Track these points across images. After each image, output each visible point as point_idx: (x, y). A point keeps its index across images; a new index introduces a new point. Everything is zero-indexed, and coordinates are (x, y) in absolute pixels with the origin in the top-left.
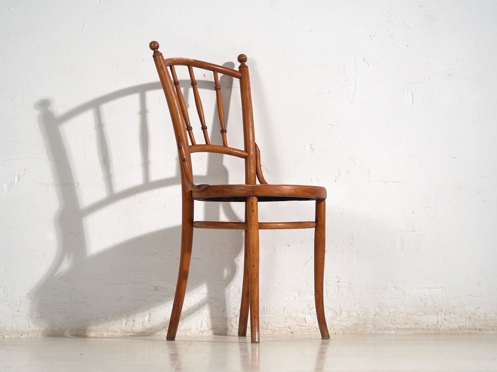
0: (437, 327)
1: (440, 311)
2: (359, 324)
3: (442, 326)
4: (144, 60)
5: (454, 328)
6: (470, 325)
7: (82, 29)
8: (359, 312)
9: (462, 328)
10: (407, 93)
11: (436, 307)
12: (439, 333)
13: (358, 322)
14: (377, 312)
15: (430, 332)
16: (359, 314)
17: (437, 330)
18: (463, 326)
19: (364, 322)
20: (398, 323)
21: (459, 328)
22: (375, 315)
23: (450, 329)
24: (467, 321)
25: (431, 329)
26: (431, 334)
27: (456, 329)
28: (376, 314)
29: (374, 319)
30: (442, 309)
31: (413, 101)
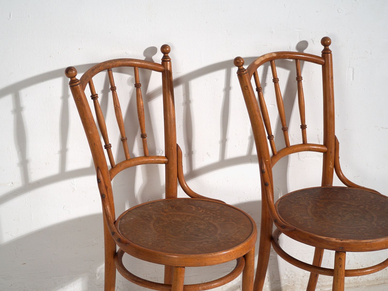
0: (357, 280)
1: (361, 266)
2: (289, 286)
3: (361, 279)
4: (79, 49)
5: (372, 280)
6: (386, 276)
7: (9, 18)
8: (289, 275)
9: (379, 279)
10: (348, 69)
11: (358, 264)
12: (359, 285)
13: (288, 284)
14: (305, 274)
15: (351, 285)
16: (289, 277)
17: (357, 283)
18: (380, 277)
19: (293, 283)
20: (323, 281)
21: (376, 280)
22: (303, 277)
23: (368, 281)
24: (384, 272)
25: (352, 283)
26: (352, 287)
27: (374, 280)
28: (305, 276)
29: (302, 280)
30: (363, 265)
31: (353, 77)
